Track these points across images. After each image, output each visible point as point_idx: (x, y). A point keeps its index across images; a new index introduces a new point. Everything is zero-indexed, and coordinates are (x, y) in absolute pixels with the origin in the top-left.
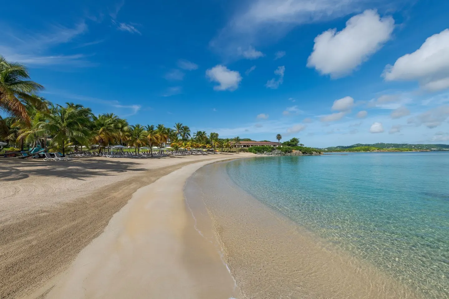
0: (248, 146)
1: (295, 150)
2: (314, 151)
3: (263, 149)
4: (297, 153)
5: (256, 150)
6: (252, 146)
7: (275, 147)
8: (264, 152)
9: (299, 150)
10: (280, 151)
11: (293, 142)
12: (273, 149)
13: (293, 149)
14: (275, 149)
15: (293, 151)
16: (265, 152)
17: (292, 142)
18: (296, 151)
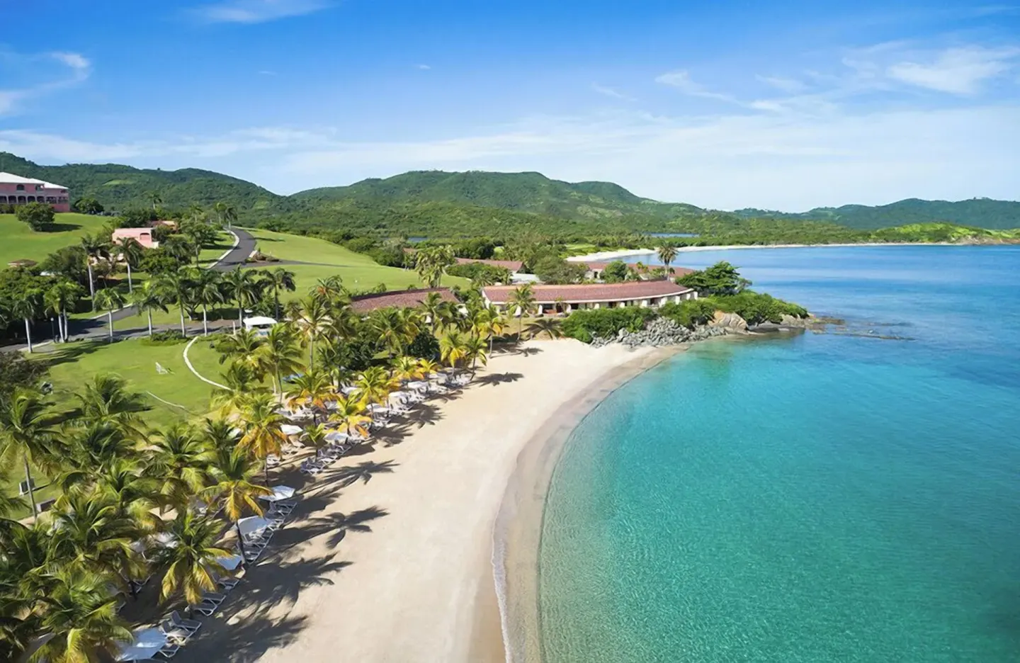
0: (560, 309)
1: (724, 311)
2: (786, 312)
3: (615, 321)
4: (728, 325)
5: (589, 327)
6: (575, 306)
7: (654, 308)
8: (617, 334)
9: (738, 313)
10: (673, 321)
11: (718, 277)
12: (651, 317)
13: (718, 309)
14: (655, 317)
15: (717, 314)
16: (621, 332)
17: (713, 277)
18: (728, 315)
